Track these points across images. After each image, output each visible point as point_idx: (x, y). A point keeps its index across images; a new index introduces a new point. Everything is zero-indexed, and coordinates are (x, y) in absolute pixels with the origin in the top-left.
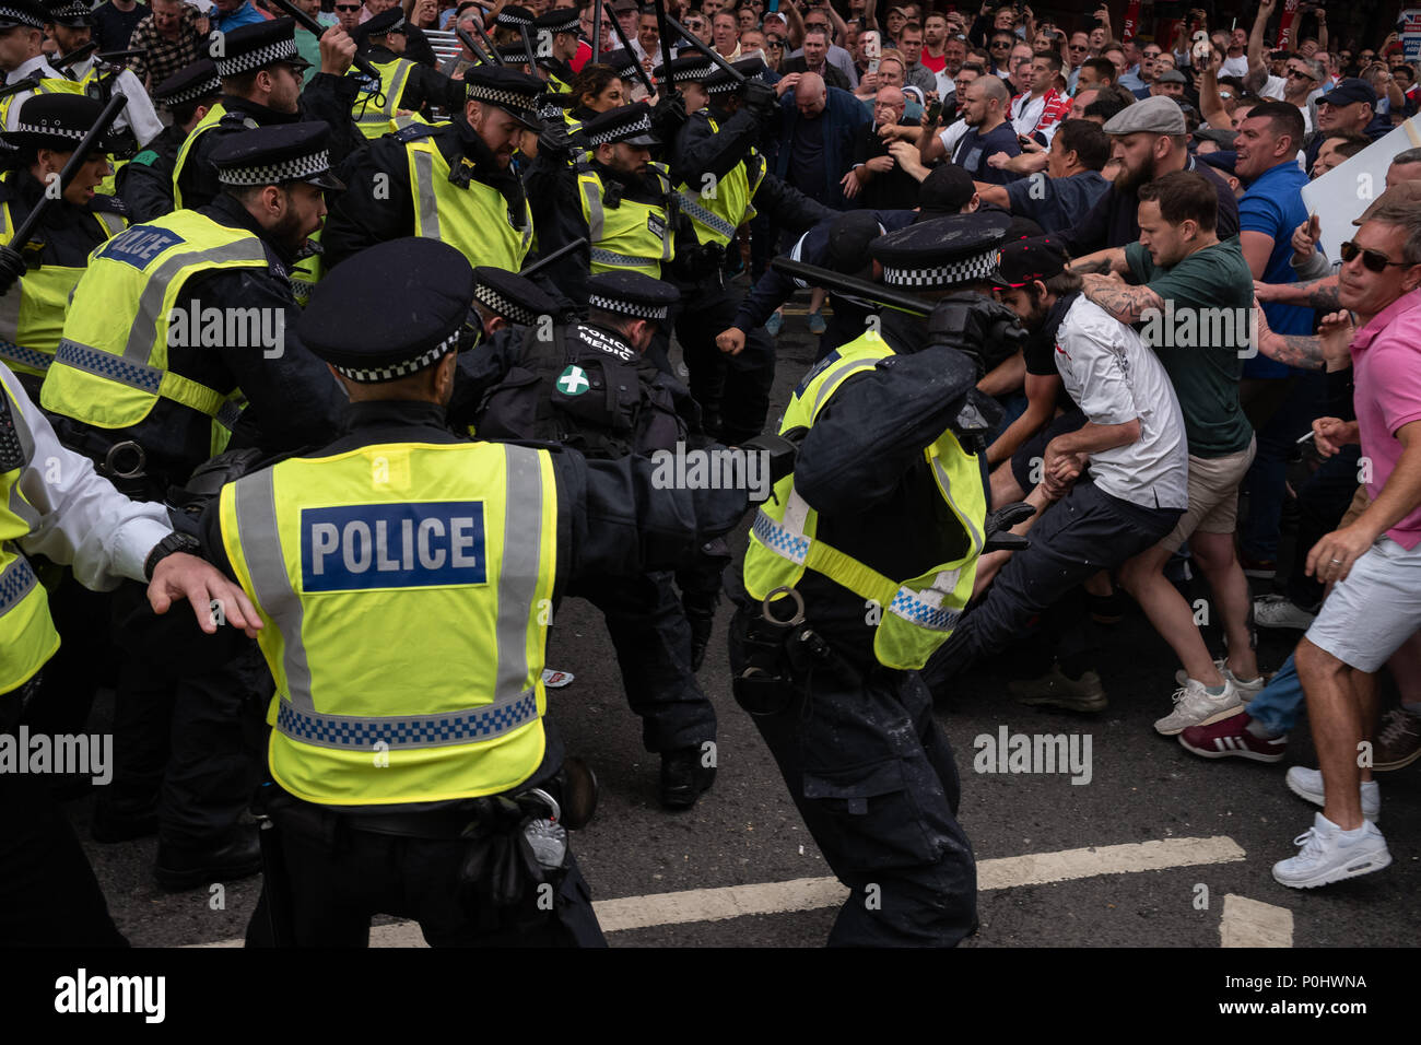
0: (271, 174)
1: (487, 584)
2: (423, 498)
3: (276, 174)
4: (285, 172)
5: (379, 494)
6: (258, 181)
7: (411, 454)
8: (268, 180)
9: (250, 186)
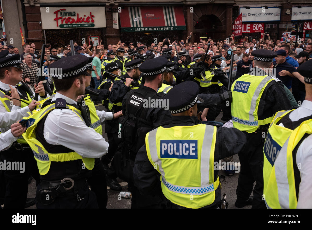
0: (134, 67)
1: (198, 159)
2: (184, 139)
3: (135, 67)
4: (136, 66)
5: (175, 137)
6: (132, 68)
7: (182, 129)
8: (134, 68)
9: (131, 69)
